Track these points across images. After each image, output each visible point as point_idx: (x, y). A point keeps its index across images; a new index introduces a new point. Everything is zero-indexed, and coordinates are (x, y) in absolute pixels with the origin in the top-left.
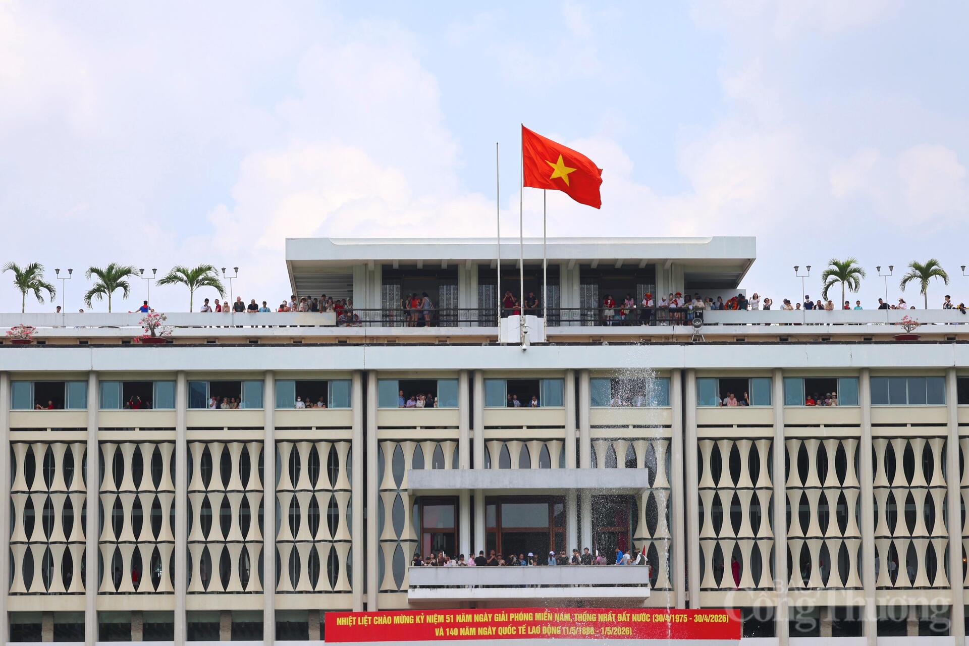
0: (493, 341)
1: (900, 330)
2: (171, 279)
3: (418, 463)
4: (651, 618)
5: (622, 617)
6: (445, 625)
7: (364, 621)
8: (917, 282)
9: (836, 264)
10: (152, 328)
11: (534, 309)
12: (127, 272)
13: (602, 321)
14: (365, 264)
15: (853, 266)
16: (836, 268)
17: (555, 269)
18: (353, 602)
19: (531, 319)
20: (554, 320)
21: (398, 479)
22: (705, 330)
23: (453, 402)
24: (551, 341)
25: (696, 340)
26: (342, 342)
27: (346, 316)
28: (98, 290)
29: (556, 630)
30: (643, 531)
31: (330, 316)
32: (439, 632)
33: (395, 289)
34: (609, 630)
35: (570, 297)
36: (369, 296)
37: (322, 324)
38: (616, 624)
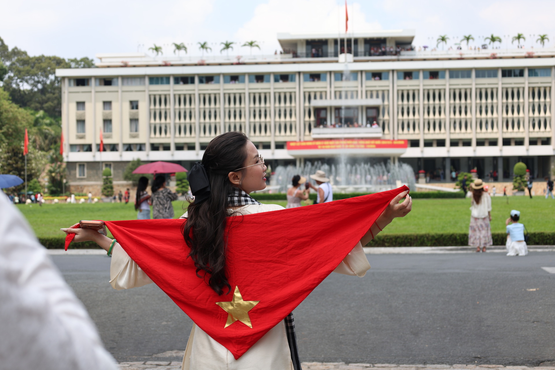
0: (337, 62)
1: (459, 56)
2: (245, 45)
3: (315, 98)
4: (382, 142)
5: (373, 142)
6: (321, 145)
7: (298, 144)
8: (465, 41)
9: (441, 36)
10: (239, 59)
11: (349, 52)
12: (232, 43)
13: (370, 55)
14: (301, 40)
17: (356, 41)
18: (297, 139)
19: (348, 55)
20: (356, 55)
21: (310, 102)
22: (401, 57)
23: (325, 80)
24: (355, 61)
25: (398, 60)
26: (294, 63)
27: (295, 55)
28: (224, 49)
29: (353, 146)
30: (381, 117)
31: (291, 55)
32: (319, 147)
33: (310, 46)
34: (368, 146)
35: (361, 48)
36: (302, 50)
37: (289, 57)
38: (370, 144)
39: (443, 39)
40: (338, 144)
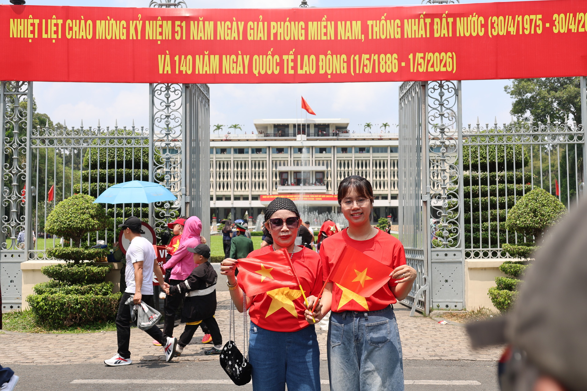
0: (295, 140)
1: (379, 137)
2: (231, 127)
3: (280, 165)
4: (326, 196)
5: (320, 196)
7: (268, 197)
8: (384, 127)
10: (226, 137)
11: (304, 133)
12: (222, 126)
13: (318, 136)
14: (270, 124)
17: (309, 126)
18: (267, 193)
19: (303, 135)
20: (308, 135)
21: (276, 168)
22: (339, 137)
23: (287, 152)
24: (308, 140)
25: (338, 140)
26: (266, 140)
27: (266, 135)
28: (216, 129)
29: (306, 199)
30: (326, 179)
31: (263, 135)
33: (276, 129)
34: (317, 199)
35: (312, 130)
36: (271, 131)
37: (262, 137)
38: (318, 197)
39: (368, 125)
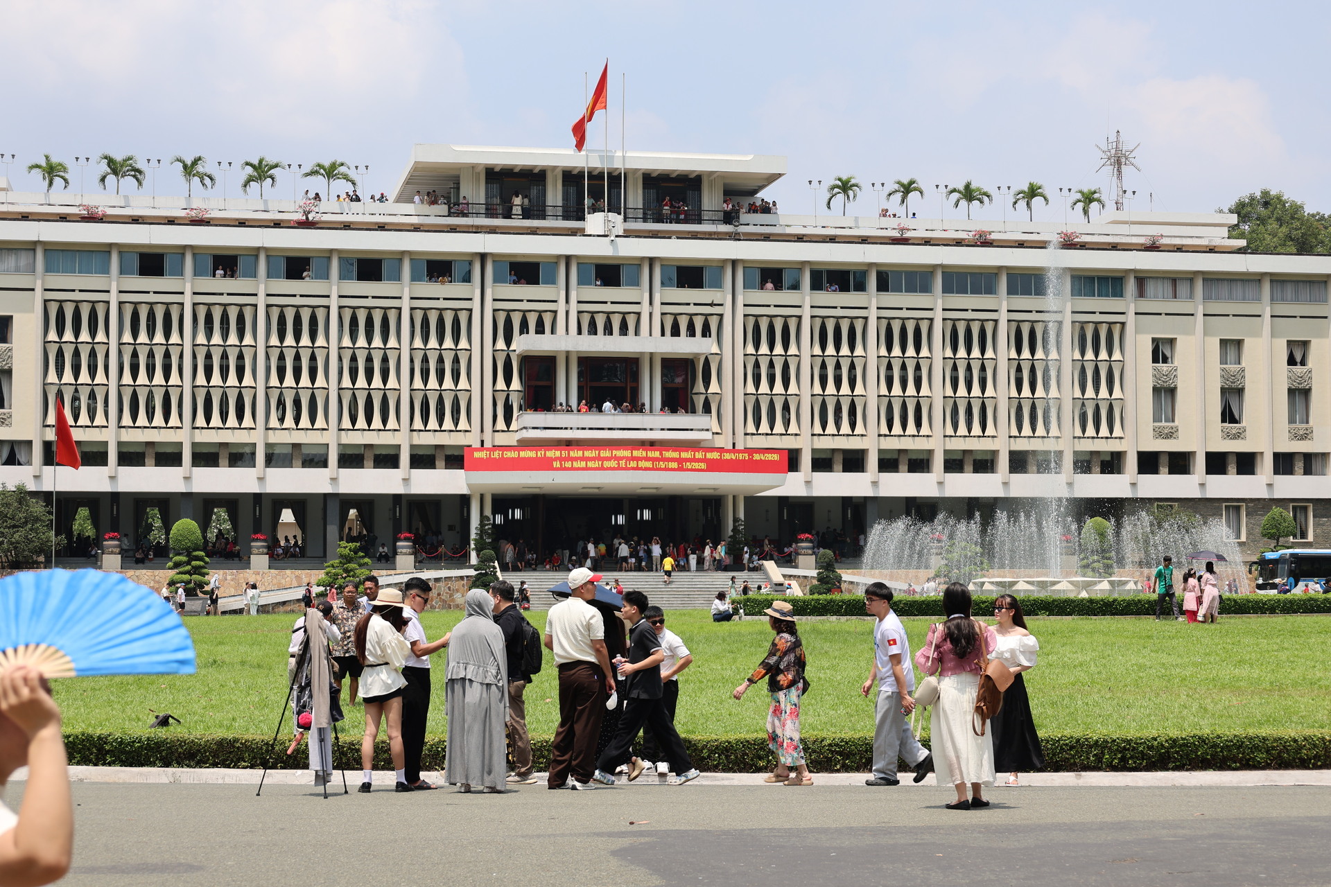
0: (581, 233)
1: (896, 234)
2: (313, 173)
3: (524, 328)
4: (721, 456)
5: (699, 455)
6: (561, 459)
9: (840, 179)
10: (306, 213)
12: (276, 166)
13: (659, 219)
14: (473, 167)
15: (853, 181)
16: (840, 184)
17: (628, 178)
18: (472, 440)
19: (612, 216)
20: (628, 217)
21: (508, 341)
22: (742, 229)
23: (552, 281)
24: (628, 234)
25: (735, 237)
26: (453, 229)
28: (252, 179)
29: (649, 464)
30: (700, 386)
31: (443, 209)
32: (556, 464)
33: (496, 187)
34: (689, 465)
35: (635, 197)
36: (474, 193)
37: (437, 214)
38: (694, 460)
39: (845, 187)
40: (608, 459)
